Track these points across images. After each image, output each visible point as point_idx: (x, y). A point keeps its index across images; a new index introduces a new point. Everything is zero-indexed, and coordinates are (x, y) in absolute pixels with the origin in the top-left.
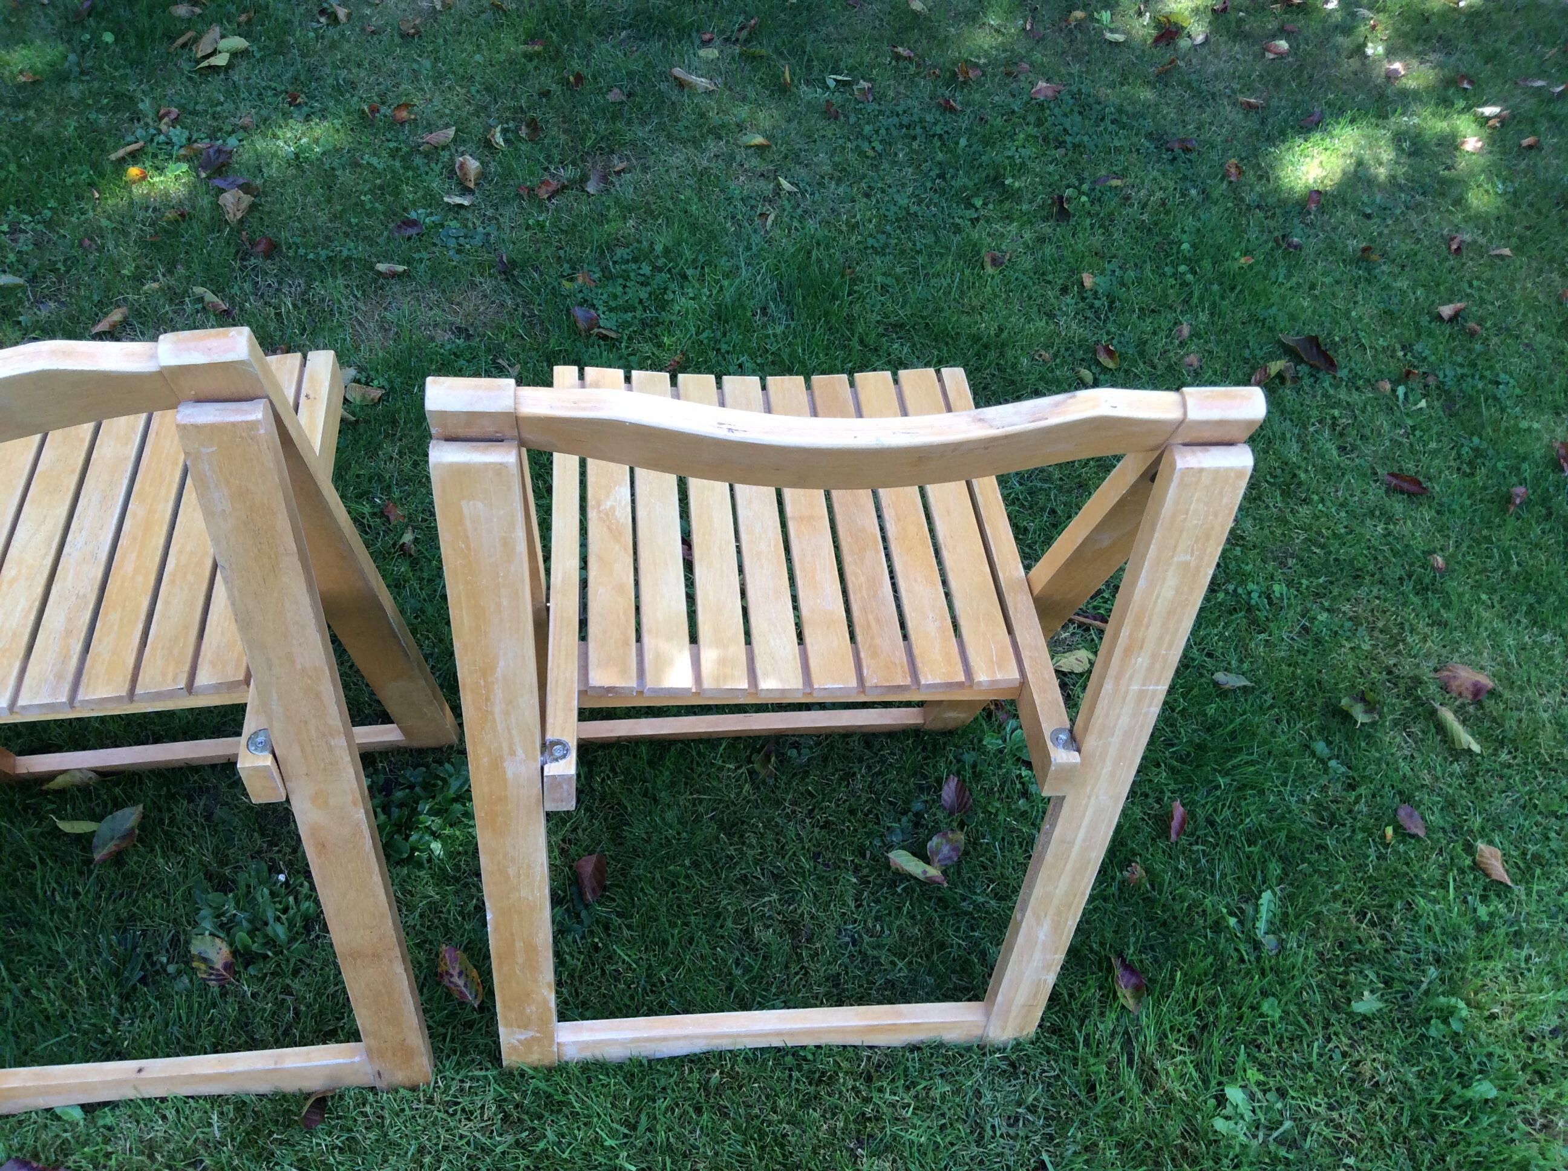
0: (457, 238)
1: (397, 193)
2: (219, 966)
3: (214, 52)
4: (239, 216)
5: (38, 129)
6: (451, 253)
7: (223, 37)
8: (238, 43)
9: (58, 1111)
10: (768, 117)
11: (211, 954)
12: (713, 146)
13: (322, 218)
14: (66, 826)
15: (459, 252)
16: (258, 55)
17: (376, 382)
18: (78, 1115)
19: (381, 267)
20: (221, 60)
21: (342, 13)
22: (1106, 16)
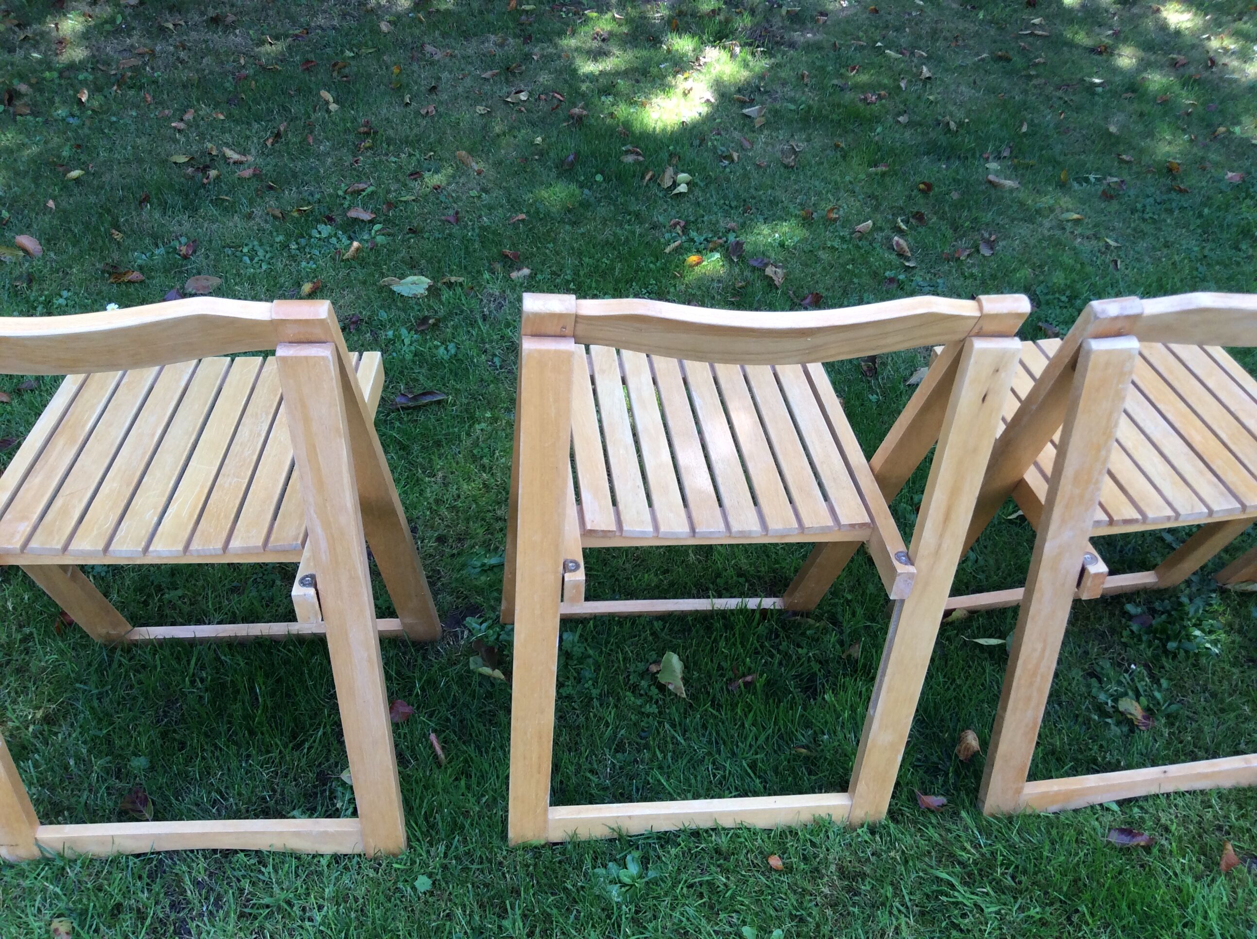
0: (926, 287)
2: (1140, 717)
3: (675, 184)
4: (782, 280)
5: (602, 237)
7: (676, 174)
8: (683, 176)
9: (1105, 805)
10: (1066, 201)
11: (1133, 712)
12: (1047, 223)
13: (829, 280)
14: (982, 641)
16: (702, 184)
18: (1115, 807)
20: (683, 188)
21: (735, 156)
22: (1237, 130)
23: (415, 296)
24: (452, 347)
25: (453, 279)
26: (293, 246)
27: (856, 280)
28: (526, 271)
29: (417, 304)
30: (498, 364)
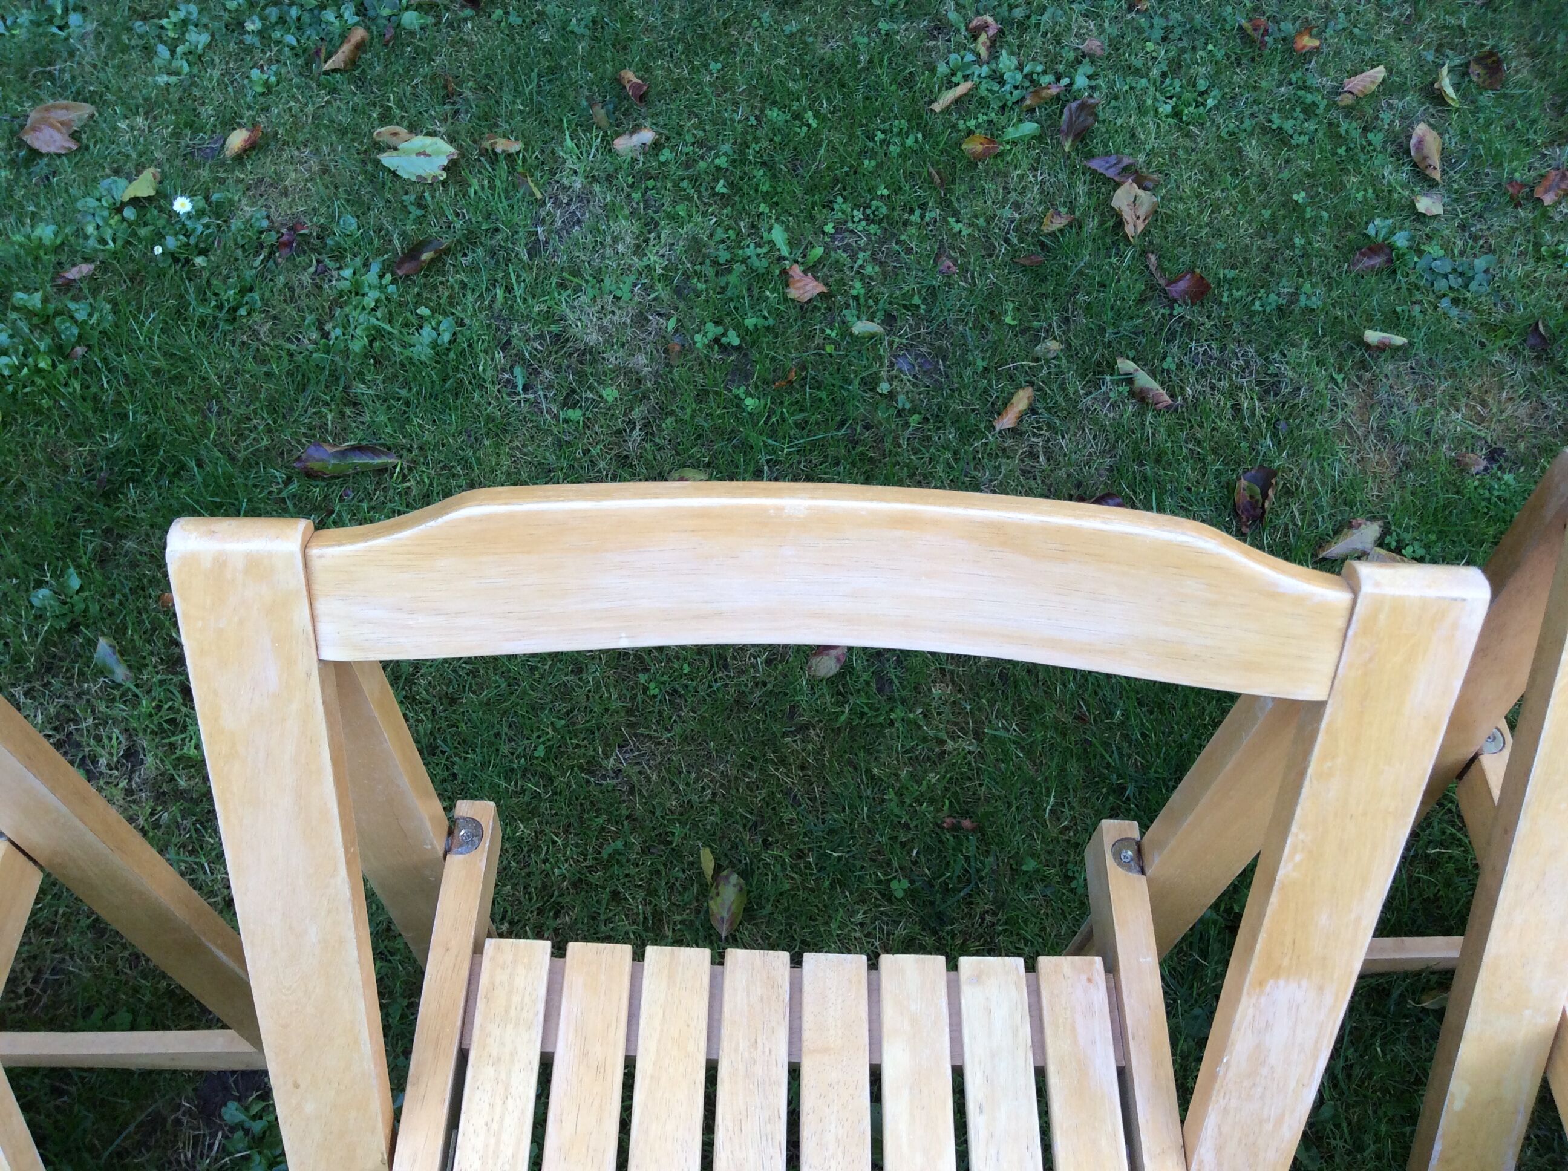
0: (1446, 276)
1: (1337, 187)
4: (1141, 227)
5: (825, 51)
6: (1445, 303)
13: (1245, 229)
15: (1455, 302)
17: (1409, 549)
19: (1372, 336)
23: (422, 180)
24: (447, 325)
25: (502, 145)
26: (253, 25)
27: (1298, 241)
28: (647, 136)
29: (420, 203)
30: (520, 382)
